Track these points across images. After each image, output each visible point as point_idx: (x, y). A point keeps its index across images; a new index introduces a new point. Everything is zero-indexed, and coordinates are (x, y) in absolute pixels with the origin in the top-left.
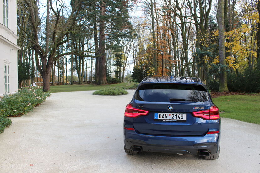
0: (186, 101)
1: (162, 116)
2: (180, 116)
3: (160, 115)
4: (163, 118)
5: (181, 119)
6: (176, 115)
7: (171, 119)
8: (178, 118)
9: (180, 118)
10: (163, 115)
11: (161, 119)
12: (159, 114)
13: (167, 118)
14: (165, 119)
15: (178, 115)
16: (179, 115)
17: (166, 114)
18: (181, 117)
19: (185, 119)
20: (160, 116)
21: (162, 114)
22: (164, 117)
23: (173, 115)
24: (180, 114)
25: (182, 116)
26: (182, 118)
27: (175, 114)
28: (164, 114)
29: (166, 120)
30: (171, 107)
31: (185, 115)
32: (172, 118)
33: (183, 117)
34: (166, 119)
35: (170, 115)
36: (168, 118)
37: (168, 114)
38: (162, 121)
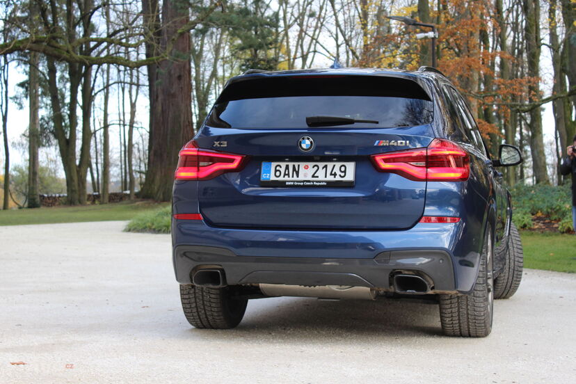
1: (283, 170)
2: (337, 170)
3: (278, 168)
4: (286, 178)
5: (338, 178)
6: (326, 166)
7: (310, 178)
8: (331, 174)
9: (335, 175)
10: (287, 167)
11: (281, 178)
12: (274, 164)
13: (298, 177)
14: (291, 179)
15: (330, 165)
16: (334, 166)
17: (296, 164)
18: (338, 173)
19: (350, 176)
20: (276, 171)
21: (283, 165)
22: (288, 175)
23: (316, 168)
24: (338, 165)
25: (343, 169)
26: (343, 174)
27: (321, 165)
28: (291, 165)
29: (294, 182)
30: (308, 142)
31: (351, 167)
32: (313, 176)
33: (345, 172)
34: (295, 178)
35: (306, 167)
36: (301, 178)
37: (302, 165)
38: (282, 184)
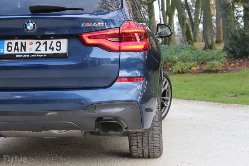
0: (67, 11)
1: (13, 46)
2: (54, 45)
3: (10, 45)
4: (16, 52)
5: (55, 51)
6: (46, 43)
7: (34, 52)
8: (50, 48)
9: (53, 49)
10: (17, 44)
11: (12, 52)
12: (6, 42)
13: (25, 51)
14: (20, 52)
15: (49, 42)
16: (52, 42)
17: (23, 41)
18: (55, 47)
19: (64, 50)
20: (8, 47)
21: (14, 42)
22: (18, 50)
23: (38, 44)
24: (55, 41)
25: (59, 44)
26: (58, 48)
27: (42, 41)
28: (19, 42)
29: (22, 54)
30: (31, 25)
31: (64, 43)
32: (37, 50)
33: (60, 46)
34: (23, 52)
35: (31, 44)
36: (28, 51)
37: (28, 42)
38: (13, 57)
